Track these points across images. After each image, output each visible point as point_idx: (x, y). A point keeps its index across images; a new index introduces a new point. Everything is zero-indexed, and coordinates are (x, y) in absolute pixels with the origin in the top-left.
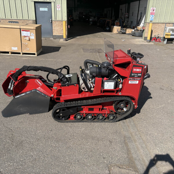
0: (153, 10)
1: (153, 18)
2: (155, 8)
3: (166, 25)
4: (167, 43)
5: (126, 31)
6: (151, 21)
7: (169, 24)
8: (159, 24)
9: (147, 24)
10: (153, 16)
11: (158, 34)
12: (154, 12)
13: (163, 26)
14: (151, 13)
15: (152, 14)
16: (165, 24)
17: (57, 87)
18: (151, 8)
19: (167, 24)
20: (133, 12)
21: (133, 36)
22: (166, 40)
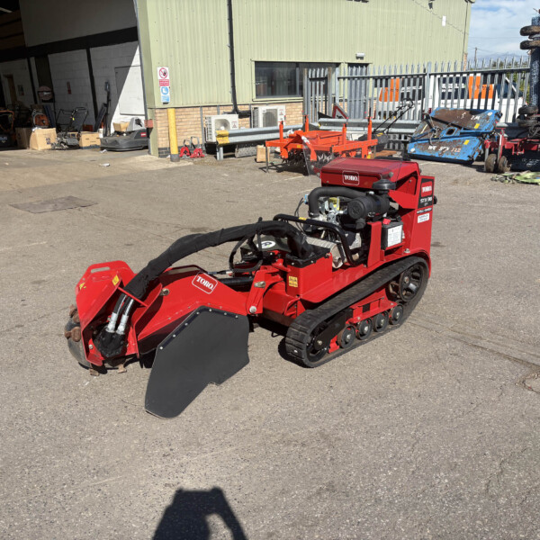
0: (165, 74)
1: (169, 94)
2: (167, 69)
3: (201, 110)
4: (225, 157)
5: (79, 139)
6: (164, 103)
7: (207, 108)
8: (187, 109)
9: (157, 111)
10: (167, 90)
11: (189, 137)
12: (168, 78)
13: (196, 114)
14: (161, 81)
15: (163, 83)
16: (199, 109)
17: (265, 280)
18: (159, 69)
19: (204, 109)
20: (68, 84)
21: (111, 150)
22: (221, 149)
